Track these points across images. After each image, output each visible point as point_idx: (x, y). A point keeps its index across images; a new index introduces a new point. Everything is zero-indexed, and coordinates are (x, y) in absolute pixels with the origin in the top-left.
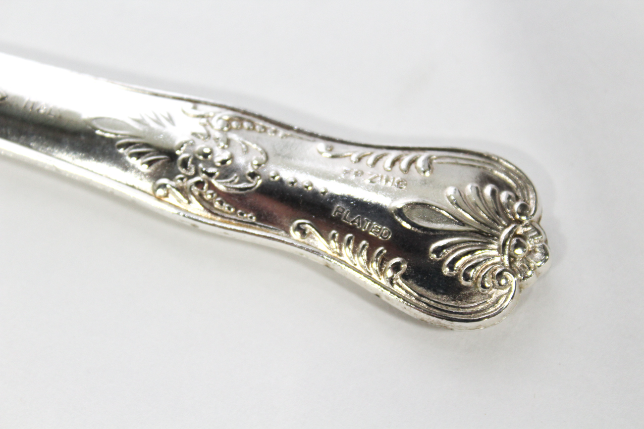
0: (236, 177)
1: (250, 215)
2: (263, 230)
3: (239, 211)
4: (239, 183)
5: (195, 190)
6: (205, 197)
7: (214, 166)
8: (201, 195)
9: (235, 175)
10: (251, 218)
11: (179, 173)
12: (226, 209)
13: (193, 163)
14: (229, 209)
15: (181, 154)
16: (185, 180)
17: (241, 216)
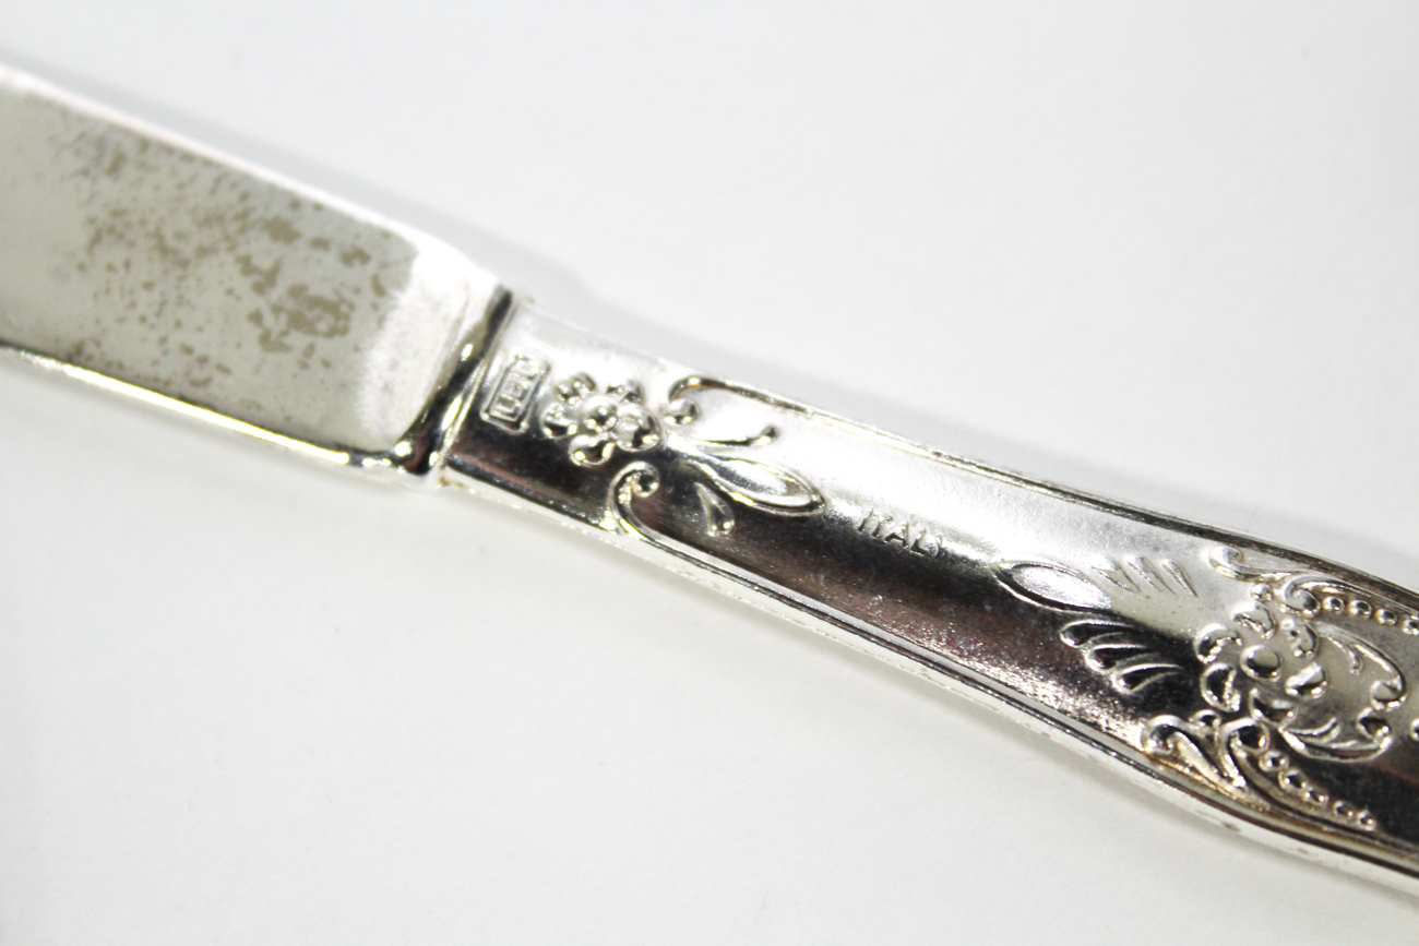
0: (1334, 725)
1: (1362, 815)
2: (1389, 852)
3: (1339, 804)
4: (1340, 739)
5: (1239, 747)
6: (1261, 765)
7: (1285, 696)
8: (1253, 760)
9: (1333, 720)
10: (1364, 821)
11: (1205, 706)
12: (1307, 795)
13: (1235, 685)
14: (1314, 795)
15: (1210, 663)
16: (1217, 722)
17: (1341, 816)
